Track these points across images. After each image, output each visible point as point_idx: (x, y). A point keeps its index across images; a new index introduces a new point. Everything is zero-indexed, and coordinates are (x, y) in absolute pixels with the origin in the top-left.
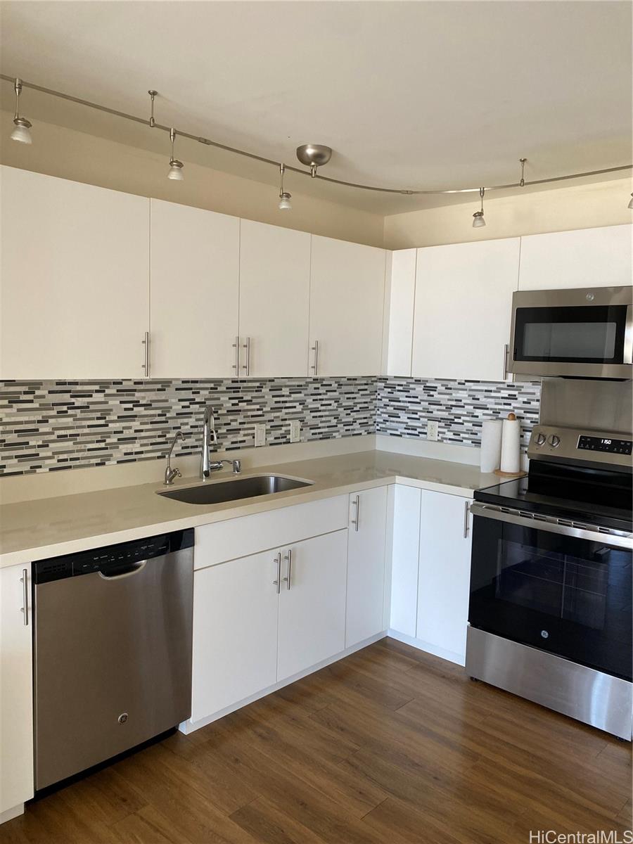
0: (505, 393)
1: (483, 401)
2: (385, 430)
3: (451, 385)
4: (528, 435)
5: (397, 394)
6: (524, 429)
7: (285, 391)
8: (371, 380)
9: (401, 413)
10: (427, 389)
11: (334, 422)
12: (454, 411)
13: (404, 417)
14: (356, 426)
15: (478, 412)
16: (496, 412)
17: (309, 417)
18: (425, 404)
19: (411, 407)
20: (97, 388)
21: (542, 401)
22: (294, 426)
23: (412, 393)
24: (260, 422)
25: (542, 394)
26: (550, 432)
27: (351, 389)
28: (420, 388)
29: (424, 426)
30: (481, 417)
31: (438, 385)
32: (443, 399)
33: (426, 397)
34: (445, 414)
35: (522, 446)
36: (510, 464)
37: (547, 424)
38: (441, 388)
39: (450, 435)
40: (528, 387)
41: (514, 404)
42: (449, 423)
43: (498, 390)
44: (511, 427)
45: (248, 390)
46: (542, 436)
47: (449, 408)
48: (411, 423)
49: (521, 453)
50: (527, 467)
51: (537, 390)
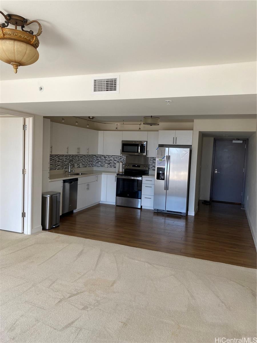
0: (120, 158)
1: (116, 159)
2: (96, 166)
3: (109, 156)
4: (124, 165)
5: (98, 158)
6: (123, 164)
7: (80, 157)
8: (93, 155)
9: (99, 162)
10: (105, 157)
11: (87, 164)
12: (110, 161)
13: (100, 163)
14: (90, 165)
15: (115, 161)
16: (118, 161)
17: (83, 162)
18: (104, 160)
19: (101, 161)
20: (55, 156)
21: (126, 159)
22: (81, 164)
23: (101, 158)
24: (76, 163)
25: (126, 158)
26: (127, 164)
27: (90, 157)
28: (103, 157)
29: (104, 165)
30: (115, 163)
31: (107, 156)
32: (108, 159)
33: (104, 159)
34: (108, 162)
35: (123, 167)
36: (121, 170)
37: (127, 163)
38: (107, 157)
39: (110, 166)
40: (124, 157)
41: (121, 160)
42: (109, 164)
43: (118, 157)
44: (121, 164)
45: (74, 157)
46: (126, 165)
47: (109, 161)
48: (101, 164)
49: (123, 168)
50: (124, 171)
51: (125, 157)
